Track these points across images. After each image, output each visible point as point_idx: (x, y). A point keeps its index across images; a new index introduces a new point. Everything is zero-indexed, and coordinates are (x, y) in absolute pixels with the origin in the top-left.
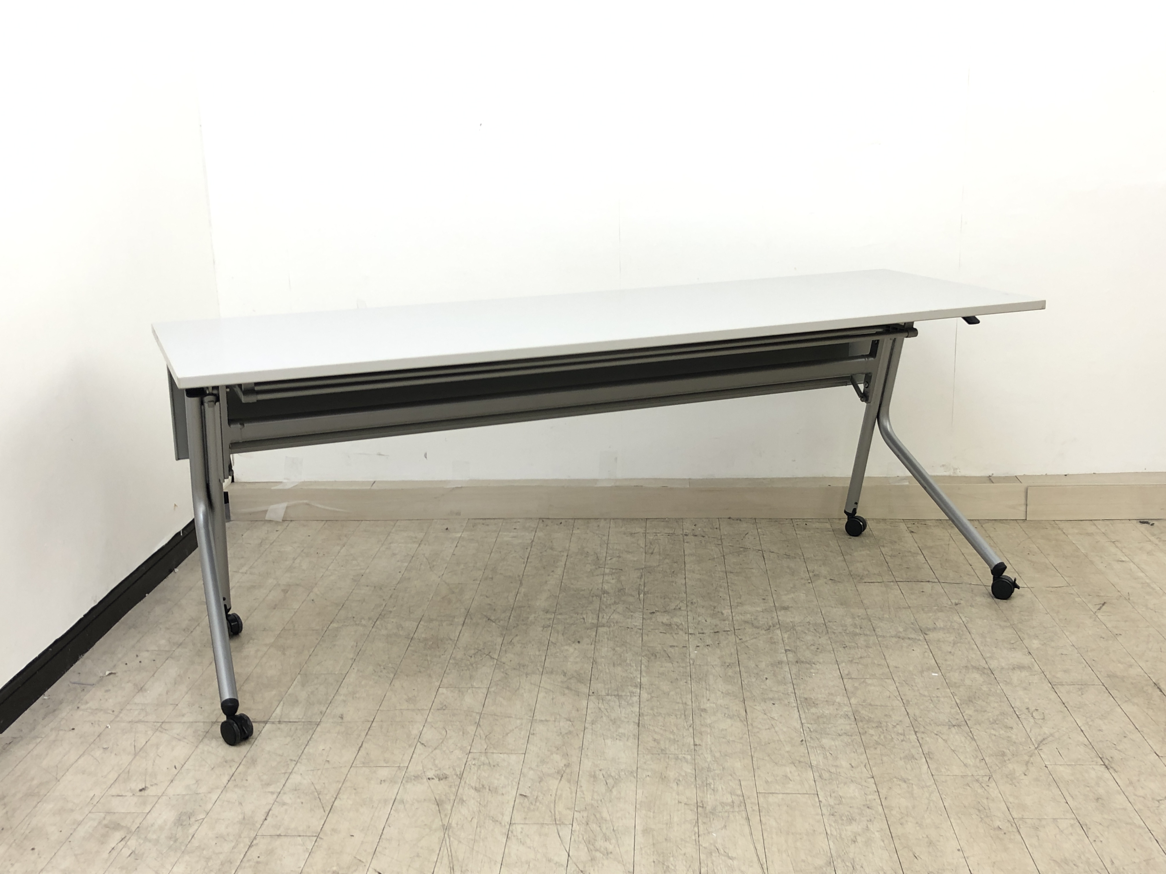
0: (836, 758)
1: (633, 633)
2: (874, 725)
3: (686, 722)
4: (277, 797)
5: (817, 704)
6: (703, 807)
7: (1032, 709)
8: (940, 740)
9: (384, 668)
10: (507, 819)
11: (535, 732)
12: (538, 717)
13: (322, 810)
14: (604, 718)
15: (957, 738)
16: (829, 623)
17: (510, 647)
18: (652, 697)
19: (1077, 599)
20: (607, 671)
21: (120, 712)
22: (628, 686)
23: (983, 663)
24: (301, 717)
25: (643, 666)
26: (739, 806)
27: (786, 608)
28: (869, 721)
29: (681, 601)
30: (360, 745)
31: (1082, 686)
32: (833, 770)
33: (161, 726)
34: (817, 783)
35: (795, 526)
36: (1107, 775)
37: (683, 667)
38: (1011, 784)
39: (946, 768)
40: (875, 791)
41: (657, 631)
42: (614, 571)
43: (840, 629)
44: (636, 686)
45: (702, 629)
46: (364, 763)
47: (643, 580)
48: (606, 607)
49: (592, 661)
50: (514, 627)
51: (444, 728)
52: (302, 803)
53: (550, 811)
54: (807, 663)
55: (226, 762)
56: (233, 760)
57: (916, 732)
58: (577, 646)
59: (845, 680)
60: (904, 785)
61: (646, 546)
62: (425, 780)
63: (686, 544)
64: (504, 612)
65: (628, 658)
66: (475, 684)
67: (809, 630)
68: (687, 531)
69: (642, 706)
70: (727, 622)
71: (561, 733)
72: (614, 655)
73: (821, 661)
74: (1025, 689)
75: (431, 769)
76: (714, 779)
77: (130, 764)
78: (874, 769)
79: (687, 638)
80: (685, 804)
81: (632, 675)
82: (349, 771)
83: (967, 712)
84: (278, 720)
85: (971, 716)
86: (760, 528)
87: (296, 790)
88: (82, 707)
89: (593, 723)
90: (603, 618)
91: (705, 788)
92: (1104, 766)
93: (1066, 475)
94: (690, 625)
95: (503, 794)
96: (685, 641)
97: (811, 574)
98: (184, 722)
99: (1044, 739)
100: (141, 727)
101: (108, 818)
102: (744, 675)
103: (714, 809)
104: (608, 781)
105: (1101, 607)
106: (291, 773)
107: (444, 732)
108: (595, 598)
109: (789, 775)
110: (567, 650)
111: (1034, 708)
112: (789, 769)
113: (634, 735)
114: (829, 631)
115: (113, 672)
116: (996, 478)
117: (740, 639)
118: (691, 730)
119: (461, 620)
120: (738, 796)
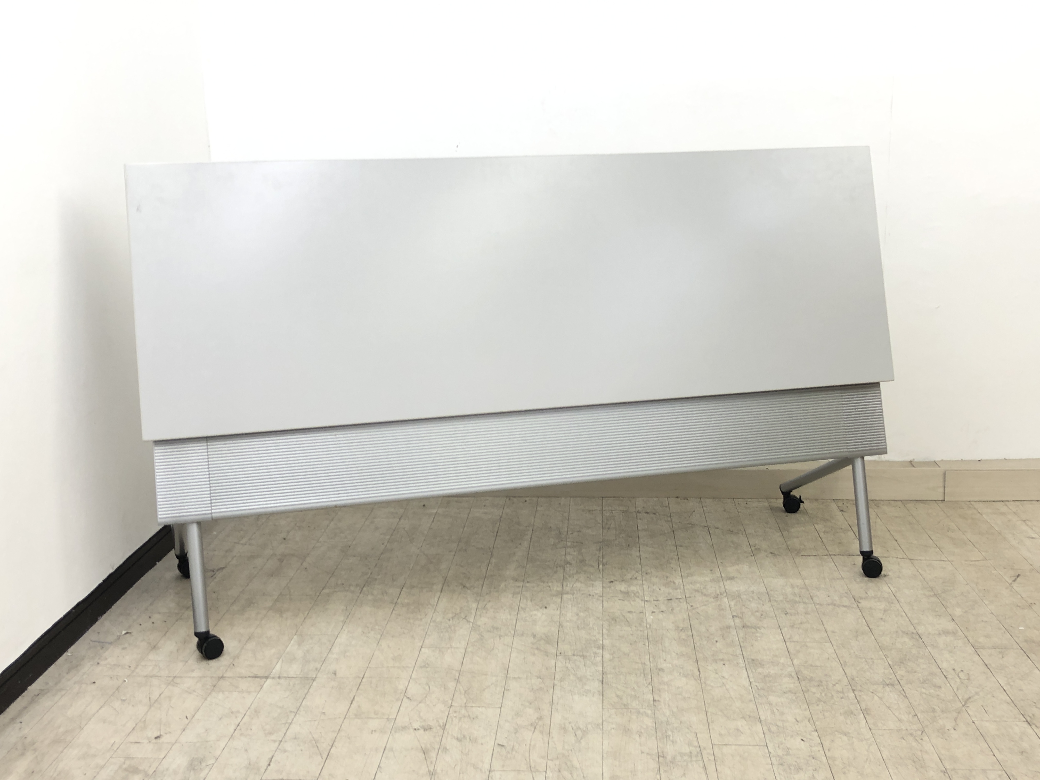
0: (782, 714)
1: (594, 600)
2: (816, 684)
3: (646, 680)
4: (279, 744)
5: (763, 665)
6: (663, 757)
7: (958, 670)
8: (876, 698)
9: (372, 630)
10: (487, 766)
11: (509, 688)
12: (511, 675)
13: (320, 757)
14: (572, 677)
15: (892, 696)
16: (771, 592)
17: (484, 611)
18: (614, 658)
19: (993, 572)
20: (573, 634)
21: (136, 668)
22: (592, 647)
23: (911, 629)
24: (299, 673)
25: (604, 630)
26: (697, 756)
27: (732, 579)
28: (811, 680)
29: (637, 572)
30: (352, 699)
31: (1002, 650)
32: (780, 724)
33: (173, 681)
34: (766, 735)
35: (737, 504)
36: (1029, 730)
37: (641, 631)
38: (941, 738)
39: (882, 723)
40: (819, 744)
41: (616, 598)
42: (575, 544)
43: (781, 598)
44: (599, 648)
45: (656, 597)
46: (356, 715)
47: (601, 552)
48: (569, 577)
49: (558, 625)
50: (487, 594)
51: (427, 684)
52: (302, 750)
53: (526, 759)
54: (752, 627)
55: (232, 713)
56: (238, 712)
57: (853, 690)
58: (545, 611)
59: (788, 644)
60: (845, 738)
61: (603, 522)
62: (412, 730)
63: (639, 521)
64: (478, 580)
65: (591, 623)
66: (453, 645)
67: (753, 598)
68: (639, 509)
69: (605, 665)
70: (679, 591)
71: (533, 689)
72: (578, 619)
73: (765, 626)
74: (950, 652)
75: (417, 721)
76: (672, 732)
77: (146, 714)
78: (817, 723)
79: (643, 604)
80: (648, 754)
81: (595, 638)
82: (343, 722)
83: (898, 673)
84: (278, 676)
85: (903, 676)
86: (706, 507)
87: (295, 739)
88: (102, 663)
89: (561, 680)
90: (567, 586)
91: (665, 739)
92: (1026, 723)
93: (979, 461)
94: (646, 593)
95: (482, 744)
96: (642, 607)
97: (753, 548)
98: (193, 677)
99: (970, 698)
100: (155, 681)
101: (128, 763)
102: (696, 638)
103: (674, 758)
104: (577, 733)
105: (1016, 579)
106: (291, 724)
107: (427, 688)
108: (559, 568)
109: (741, 729)
110: (535, 615)
111: (960, 670)
112: (741, 724)
113: (599, 692)
114: (771, 598)
115: (129, 631)
116: (917, 462)
117: (692, 606)
118: (650, 687)
119: (440, 587)
120: (695, 747)
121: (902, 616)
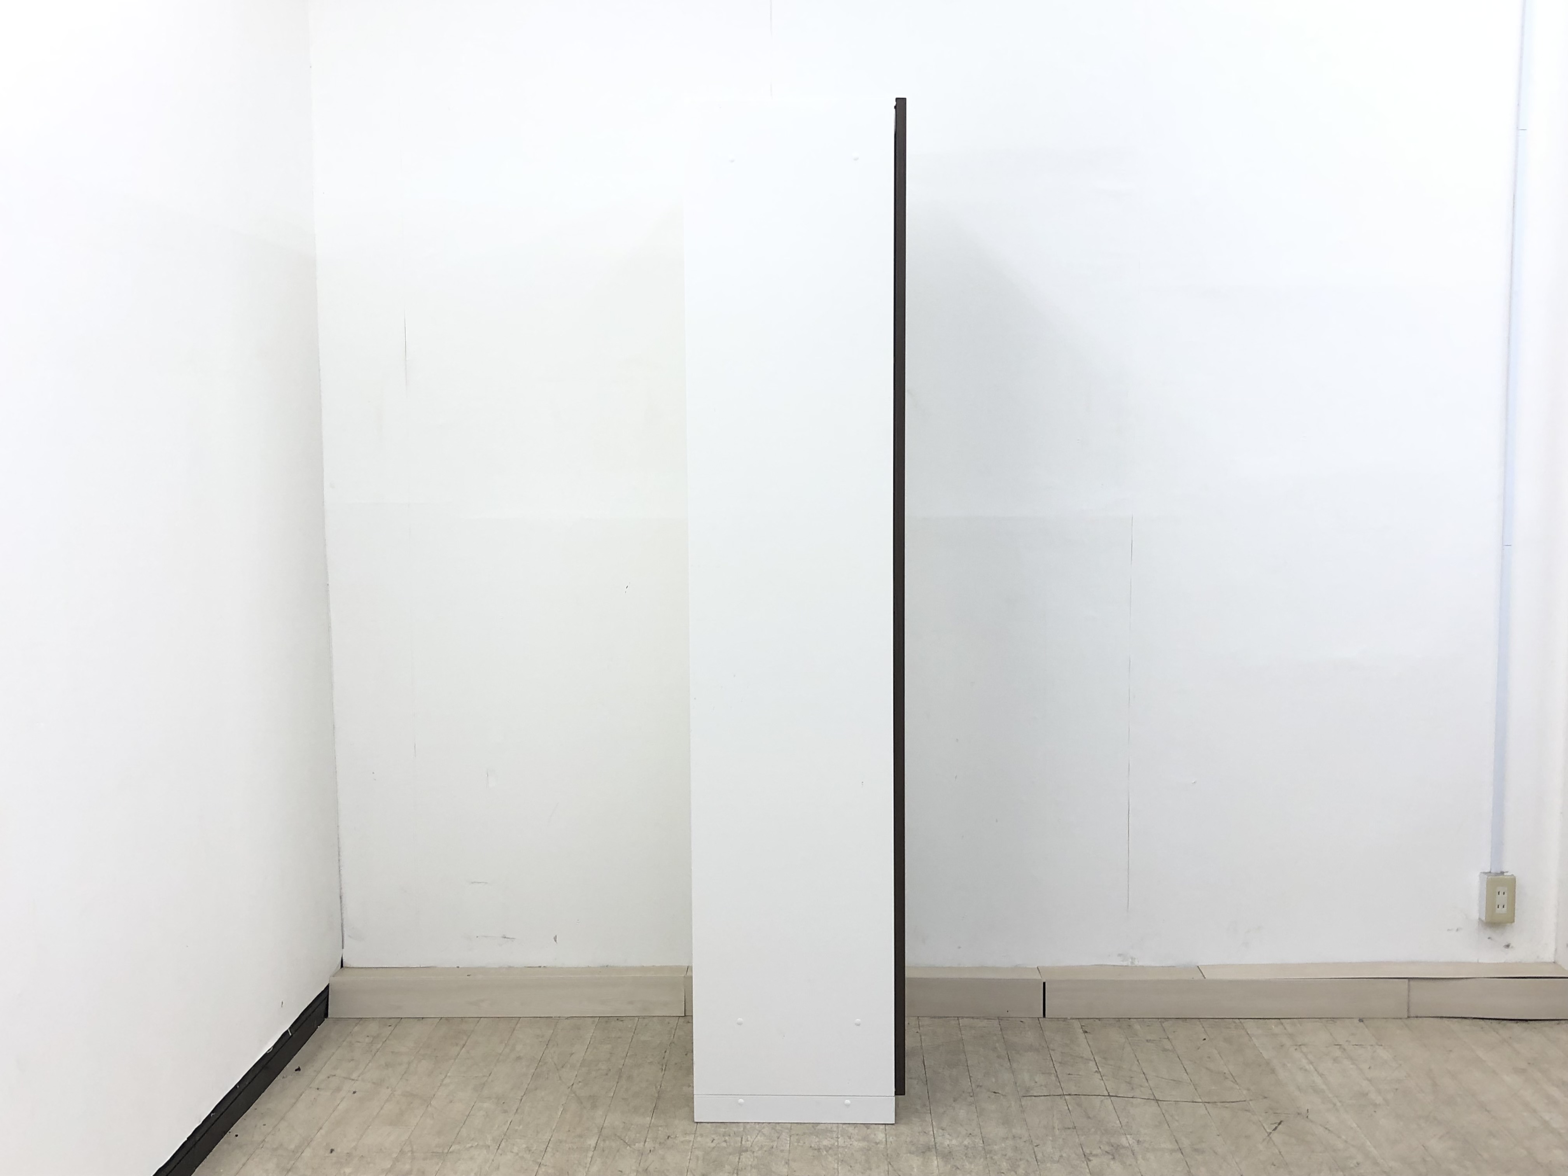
27: (944, 1127)
64: (640, 1132)
97: (974, 1086)
105: (1276, 1128)
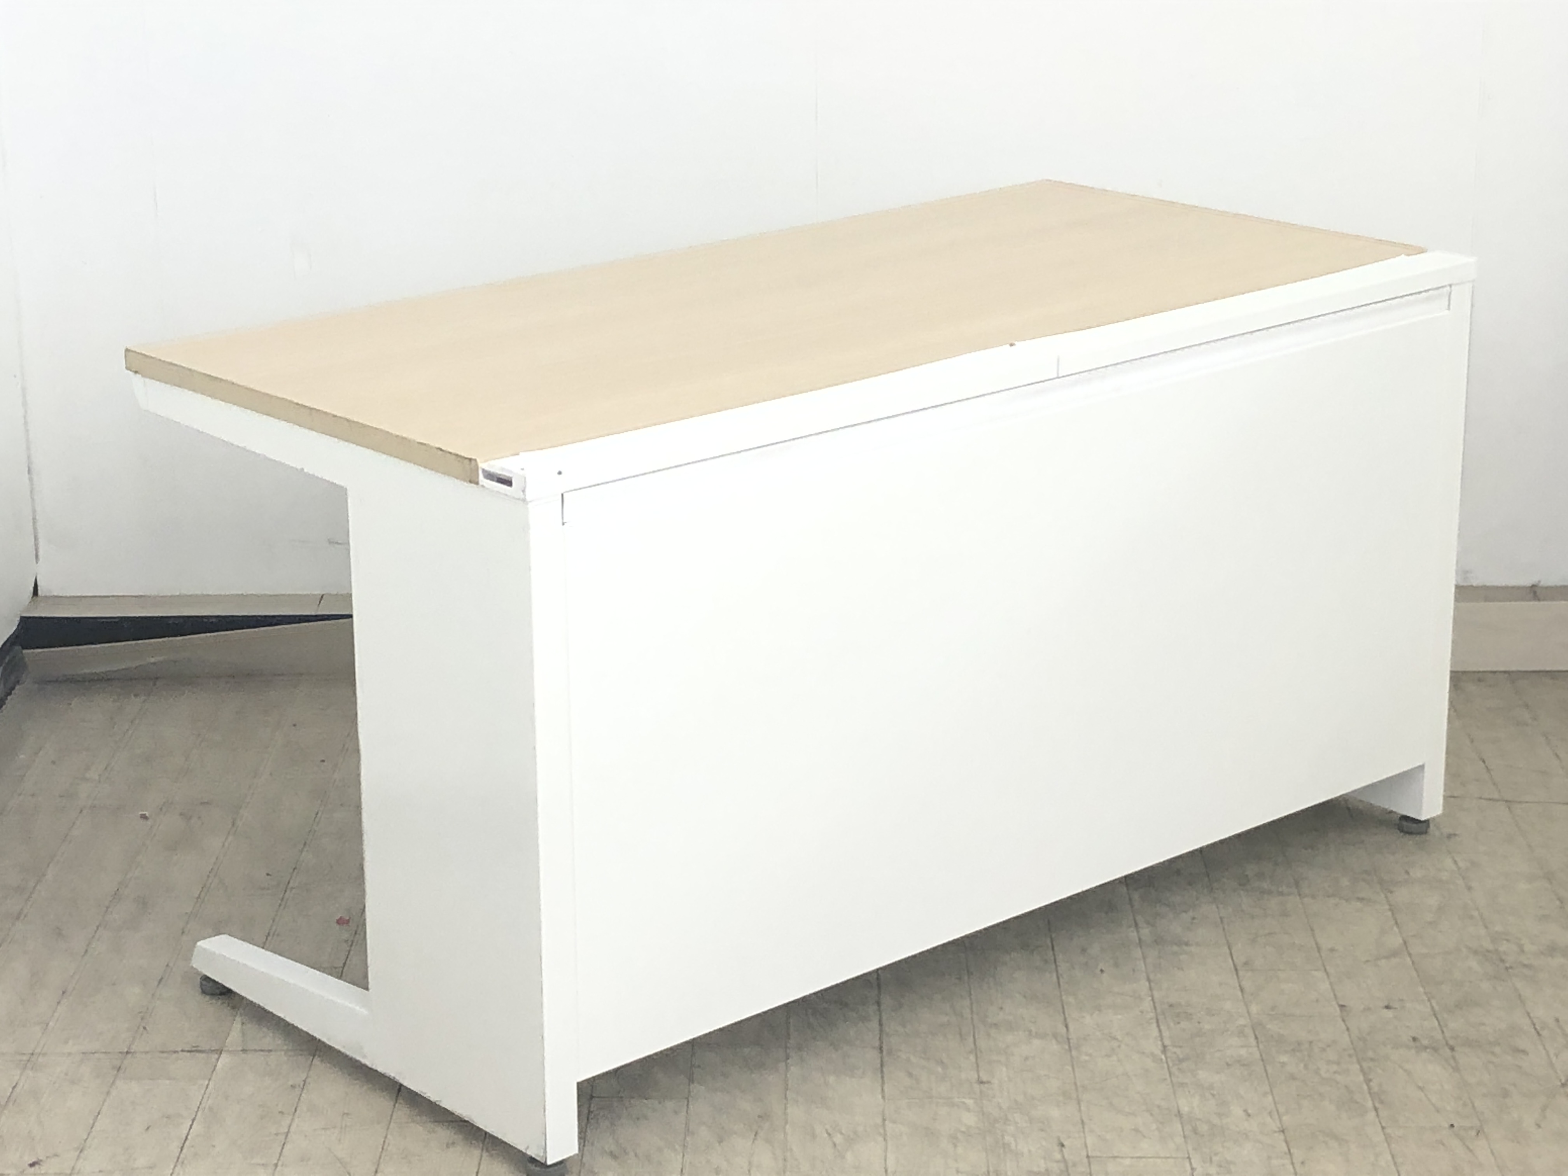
0: (1222, 1102)
2: (1289, 1048)
3: (964, 1045)
5: (1191, 1014)
8: (1400, 1071)
15: (1430, 1068)
23: (1487, 943)
28: (1281, 1040)
32: (1216, 1120)
34: (1189, 1141)
38: (1512, 1140)
39: (1405, 1117)
40: (1285, 1153)
54: (1173, 943)
55: (167, 1117)
56: (178, 1116)
59: (1241, 974)
60: (1334, 1143)
73: (1200, 939)
76: (1015, 1137)
78: (1284, 1118)
83: (1450, 1026)
87: (303, 1160)
91: (1001, 1150)
104: (836, 1141)
106: (287, 1134)
109: (1141, 1129)
112: (1142, 1120)
113: (875, 1067)
118: (973, 1058)
120: (1058, 1162)
121: (1471, 917)
